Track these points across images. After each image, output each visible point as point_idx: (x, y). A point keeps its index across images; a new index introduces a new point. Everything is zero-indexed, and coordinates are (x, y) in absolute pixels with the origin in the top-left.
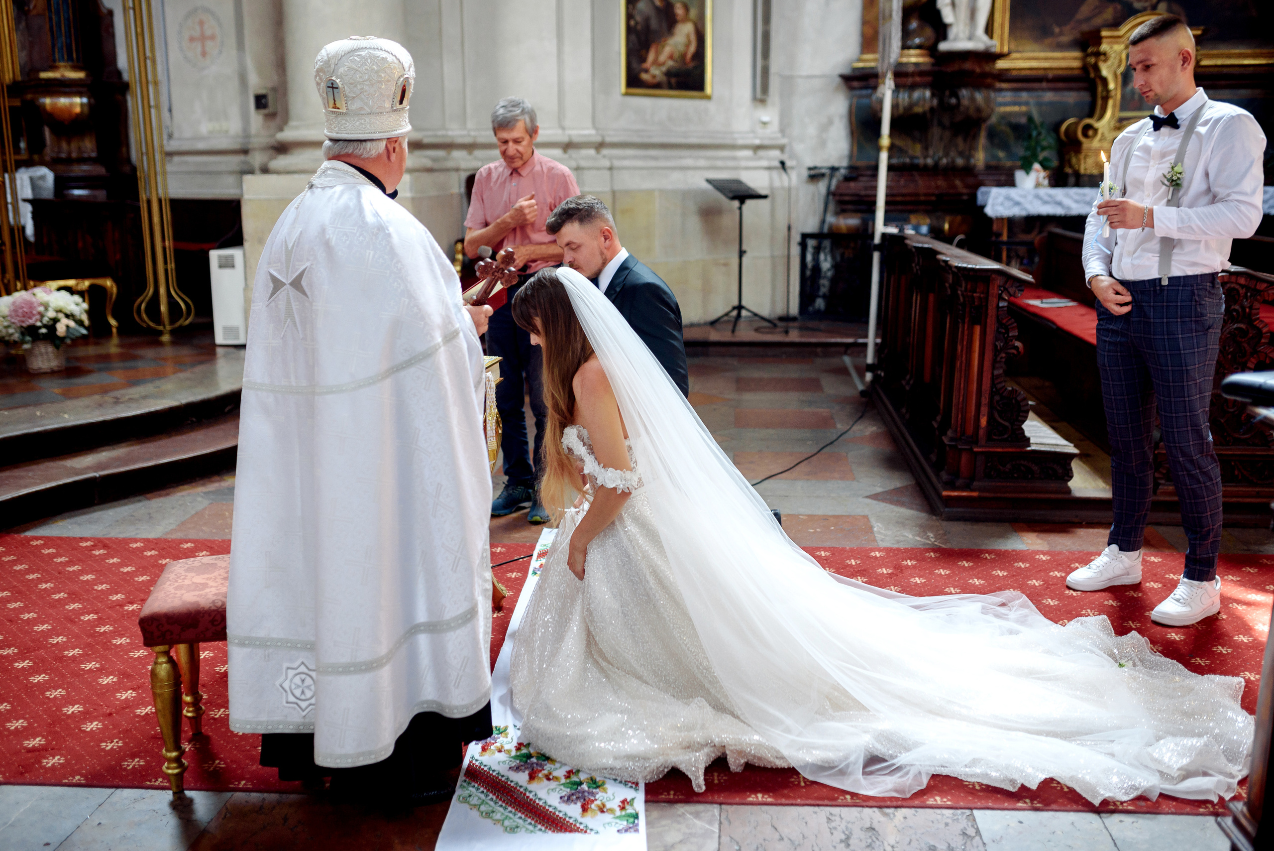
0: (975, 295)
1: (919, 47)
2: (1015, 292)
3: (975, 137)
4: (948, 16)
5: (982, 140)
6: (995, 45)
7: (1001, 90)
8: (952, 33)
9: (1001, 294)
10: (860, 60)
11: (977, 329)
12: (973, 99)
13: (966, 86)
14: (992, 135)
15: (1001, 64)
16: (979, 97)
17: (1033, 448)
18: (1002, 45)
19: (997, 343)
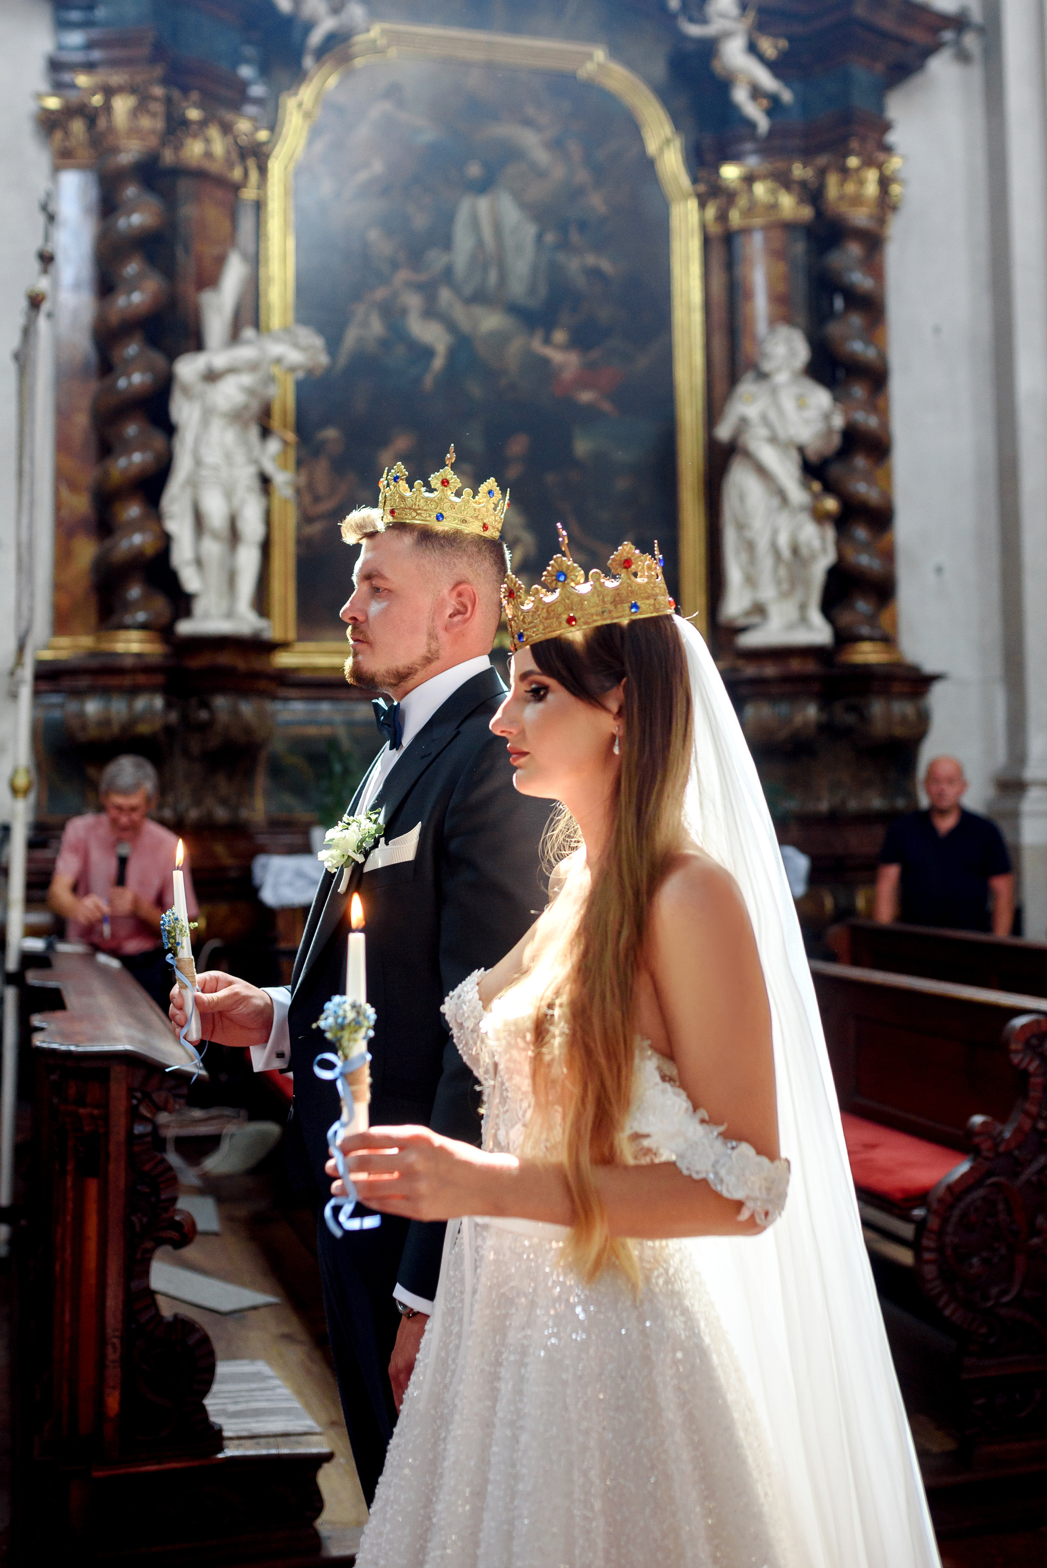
0: (82, 1111)
1: (143, 627)
2: (167, 1101)
3: (249, 774)
4: (190, 580)
5: (261, 781)
6: (272, 630)
7: (287, 699)
8: (199, 607)
9: (136, 1107)
10: (48, 647)
11: (92, 1187)
12: (235, 712)
13: (223, 690)
14: (277, 771)
15: (284, 660)
16: (247, 709)
17: (231, 1451)
18: (286, 632)
19: (134, 1219)
